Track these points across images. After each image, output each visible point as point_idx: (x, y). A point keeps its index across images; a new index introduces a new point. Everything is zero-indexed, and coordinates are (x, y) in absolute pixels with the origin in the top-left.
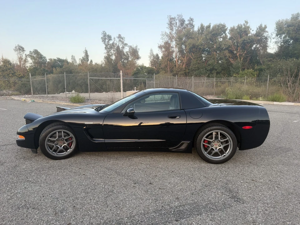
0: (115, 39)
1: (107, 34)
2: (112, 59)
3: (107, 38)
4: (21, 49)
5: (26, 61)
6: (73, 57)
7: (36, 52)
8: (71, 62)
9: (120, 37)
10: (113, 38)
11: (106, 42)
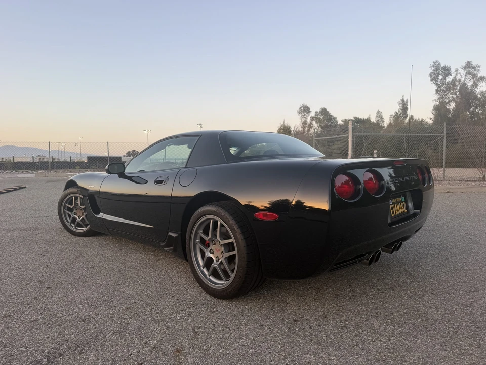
0: (459, 72)
1: (442, 66)
2: (449, 109)
3: (441, 72)
4: (305, 110)
5: (310, 126)
6: (379, 114)
7: (324, 112)
8: (375, 122)
9: (469, 66)
10: (453, 71)
11: (439, 80)
